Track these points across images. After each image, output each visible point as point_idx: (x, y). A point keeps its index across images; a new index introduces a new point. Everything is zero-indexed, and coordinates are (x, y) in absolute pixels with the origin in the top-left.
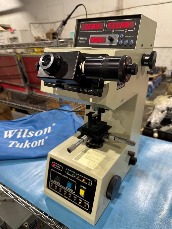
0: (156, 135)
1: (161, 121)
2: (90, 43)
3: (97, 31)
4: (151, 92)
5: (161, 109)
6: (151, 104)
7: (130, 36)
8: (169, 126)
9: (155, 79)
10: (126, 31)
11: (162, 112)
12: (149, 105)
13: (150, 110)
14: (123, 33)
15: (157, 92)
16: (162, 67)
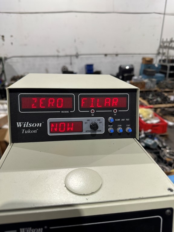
2: (51, 132)
3: (62, 112)
7: (123, 120)
10: (115, 111)
14: (112, 114)
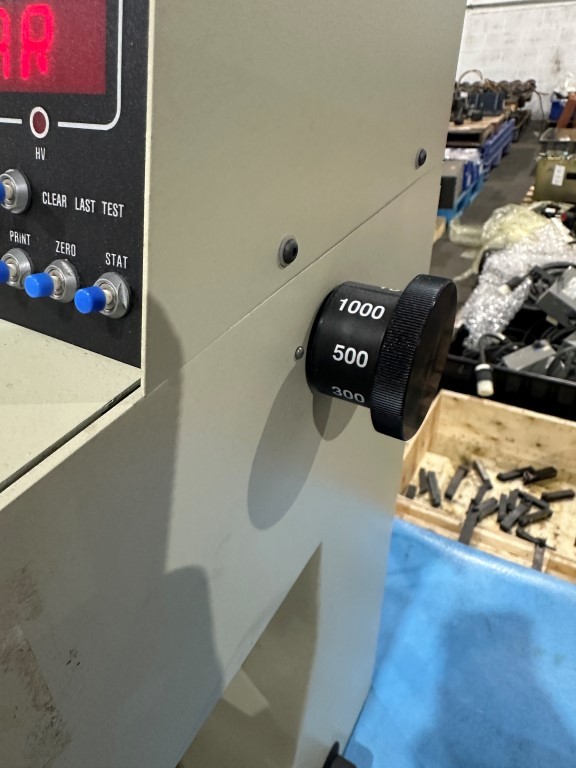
0: (486, 387)
1: (505, 322)
4: (474, 189)
5: (509, 273)
6: (472, 236)
8: (539, 346)
9: (489, 137)
10: (40, 120)
11: (513, 285)
12: (466, 240)
13: (468, 263)
15: (495, 185)
16: (517, 82)
